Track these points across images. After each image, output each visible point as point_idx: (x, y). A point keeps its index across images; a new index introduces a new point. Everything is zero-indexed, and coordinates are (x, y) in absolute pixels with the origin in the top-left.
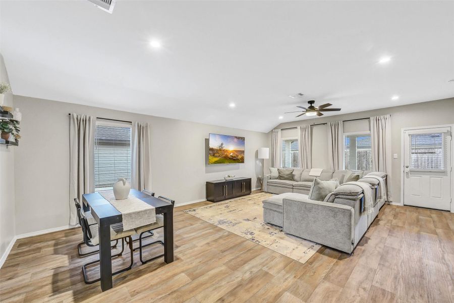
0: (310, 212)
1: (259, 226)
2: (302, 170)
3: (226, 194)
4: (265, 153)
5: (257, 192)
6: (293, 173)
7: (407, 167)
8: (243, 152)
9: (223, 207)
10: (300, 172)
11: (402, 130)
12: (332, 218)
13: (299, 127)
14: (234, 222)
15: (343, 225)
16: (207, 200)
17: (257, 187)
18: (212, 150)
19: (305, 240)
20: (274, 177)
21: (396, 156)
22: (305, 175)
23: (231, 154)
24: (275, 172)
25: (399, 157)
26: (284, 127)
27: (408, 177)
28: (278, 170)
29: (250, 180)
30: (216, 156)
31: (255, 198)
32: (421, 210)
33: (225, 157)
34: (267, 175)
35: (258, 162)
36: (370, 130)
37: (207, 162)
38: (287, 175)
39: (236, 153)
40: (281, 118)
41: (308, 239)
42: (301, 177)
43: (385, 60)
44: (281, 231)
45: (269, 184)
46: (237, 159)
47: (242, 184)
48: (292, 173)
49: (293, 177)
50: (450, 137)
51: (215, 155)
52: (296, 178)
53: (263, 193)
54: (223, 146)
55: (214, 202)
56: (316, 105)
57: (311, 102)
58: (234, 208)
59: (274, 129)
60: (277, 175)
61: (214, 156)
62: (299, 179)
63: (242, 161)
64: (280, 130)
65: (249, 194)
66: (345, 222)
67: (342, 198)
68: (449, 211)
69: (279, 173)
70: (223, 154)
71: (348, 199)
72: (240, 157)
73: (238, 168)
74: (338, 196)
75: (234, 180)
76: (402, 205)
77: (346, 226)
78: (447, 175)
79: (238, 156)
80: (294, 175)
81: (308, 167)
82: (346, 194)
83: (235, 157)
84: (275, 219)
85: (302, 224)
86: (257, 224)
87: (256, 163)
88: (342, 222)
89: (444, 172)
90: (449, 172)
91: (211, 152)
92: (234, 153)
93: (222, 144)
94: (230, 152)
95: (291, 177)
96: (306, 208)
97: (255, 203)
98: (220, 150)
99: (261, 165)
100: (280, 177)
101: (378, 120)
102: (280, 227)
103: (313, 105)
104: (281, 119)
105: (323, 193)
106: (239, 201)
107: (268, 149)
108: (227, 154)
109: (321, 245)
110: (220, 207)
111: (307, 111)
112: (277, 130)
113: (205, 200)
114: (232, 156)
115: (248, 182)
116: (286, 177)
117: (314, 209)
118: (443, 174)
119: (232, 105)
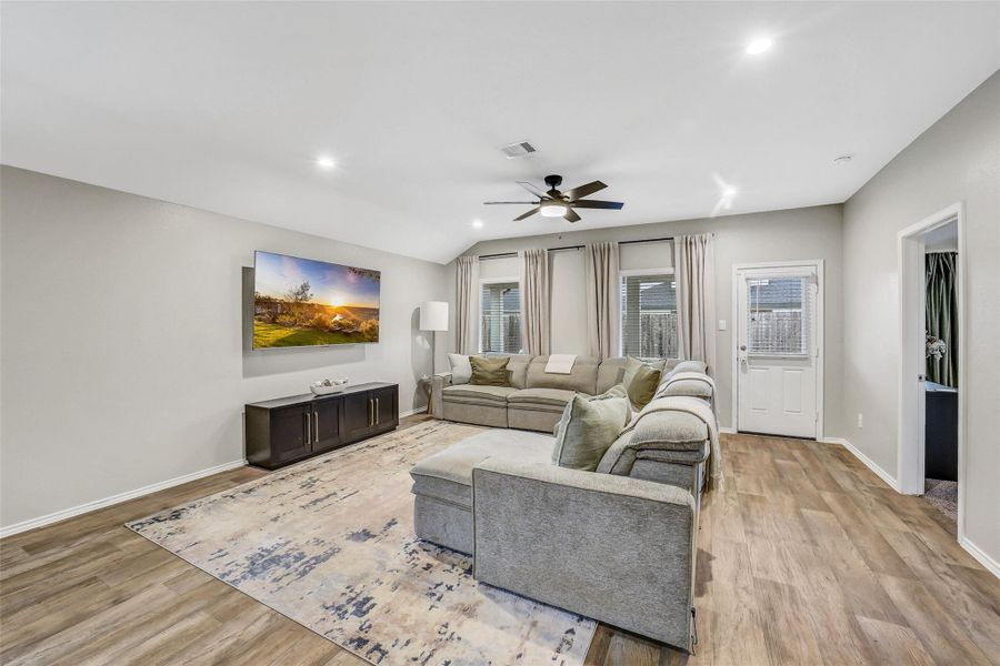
0: (562, 513)
1: (396, 557)
2: (528, 360)
3: (313, 438)
4: (440, 316)
5: (414, 420)
6: (508, 367)
7: (743, 349)
8: (375, 313)
9: (293, 486)
10: (524, 364)
11: (735, 268)
12: (631, 535)
13: (521, 253)
14: (312, 552)
15: (668, 558)
16: (251, 464)
17: (417, 405)
18: (267, 303)
19: (545, 604)
20: (459, 378)
21: (723, 324)
22: (535, 372)
23: (338, 318)
24: (462, 367)
25: (729, 325)
26: (485, 250)
27: (745, 371)
28: (471, 359)
29: (395, 388)
30: (283, 325)
31: (406, 439)
32: (770, 441)
33: (314, 327)
34: (443, 375)
35: (419, 338)
36: (674, 266)
37: (250, 344)
38: (493, 373)
39: (353, 316)
40: (478, 224)
41: (555, 602)
42: (525, 376)
43: (759, 45)
44: (469, 571)
45: (448, 399)
46: (356, 332)
47: (369, 403)
48: (504, 366)
49: (507, 378)
50: (815, 285)
51: (281, 319)
52: (515, 378)
53: (432, 423)
54: (308, 293)
55: (272, 469)
56: (566, 189)
57: (553, 180)
58: (331, 488)
59: (464, 254)
60: (467, 372)
61: (273, 321)
62: (521, 383)
63: (372, 336)
64: (476, 258)
65: (393, 429)
66: (672, 548)
67: (656, 460)
68: (814, 439)
69: (473, 368)
70: (308, 319)
71: (674, 462)
72: (364, 326)
73: (362, 358)
74: (642, 454)
75: (346, 392)
76: (735, 432)
77: (676, 561)
78: (810, 366)
79: (358, 324)
80: (510, 372)
81: (543, 352)
82: (668, 446)
83: (349, 326)
84: (449, 529)
85: (534, 553)
86: (392, 551)
87: (414, 342)
88: (663, 550)
89: (806, 359)
90: (813, 359)
91: (261, 310)
92: (345, 316)
93: (305, 288)
94: (331, 313)
95: (503, 378)
96: (546, 500)
97: (402, 461)
98: (298, 305)
99: (427, 346)
100: (476, 379)
101: (689, 244)
102: (465, 554)
103: (557, 188)
104: (480, 227)
105: (598, 443)
106: (357, 456)
107: (446, 304)
108: (324, 317)
109: (596, 621)
110: (284, 487)
111: (543, 201)
112: (467, 259)
113: (241, 462)
114: (340, 325)
115: (389, 396)
116: (490, 377)
117: (572, 503)
118: (805, 362)
119: (326, 163)
